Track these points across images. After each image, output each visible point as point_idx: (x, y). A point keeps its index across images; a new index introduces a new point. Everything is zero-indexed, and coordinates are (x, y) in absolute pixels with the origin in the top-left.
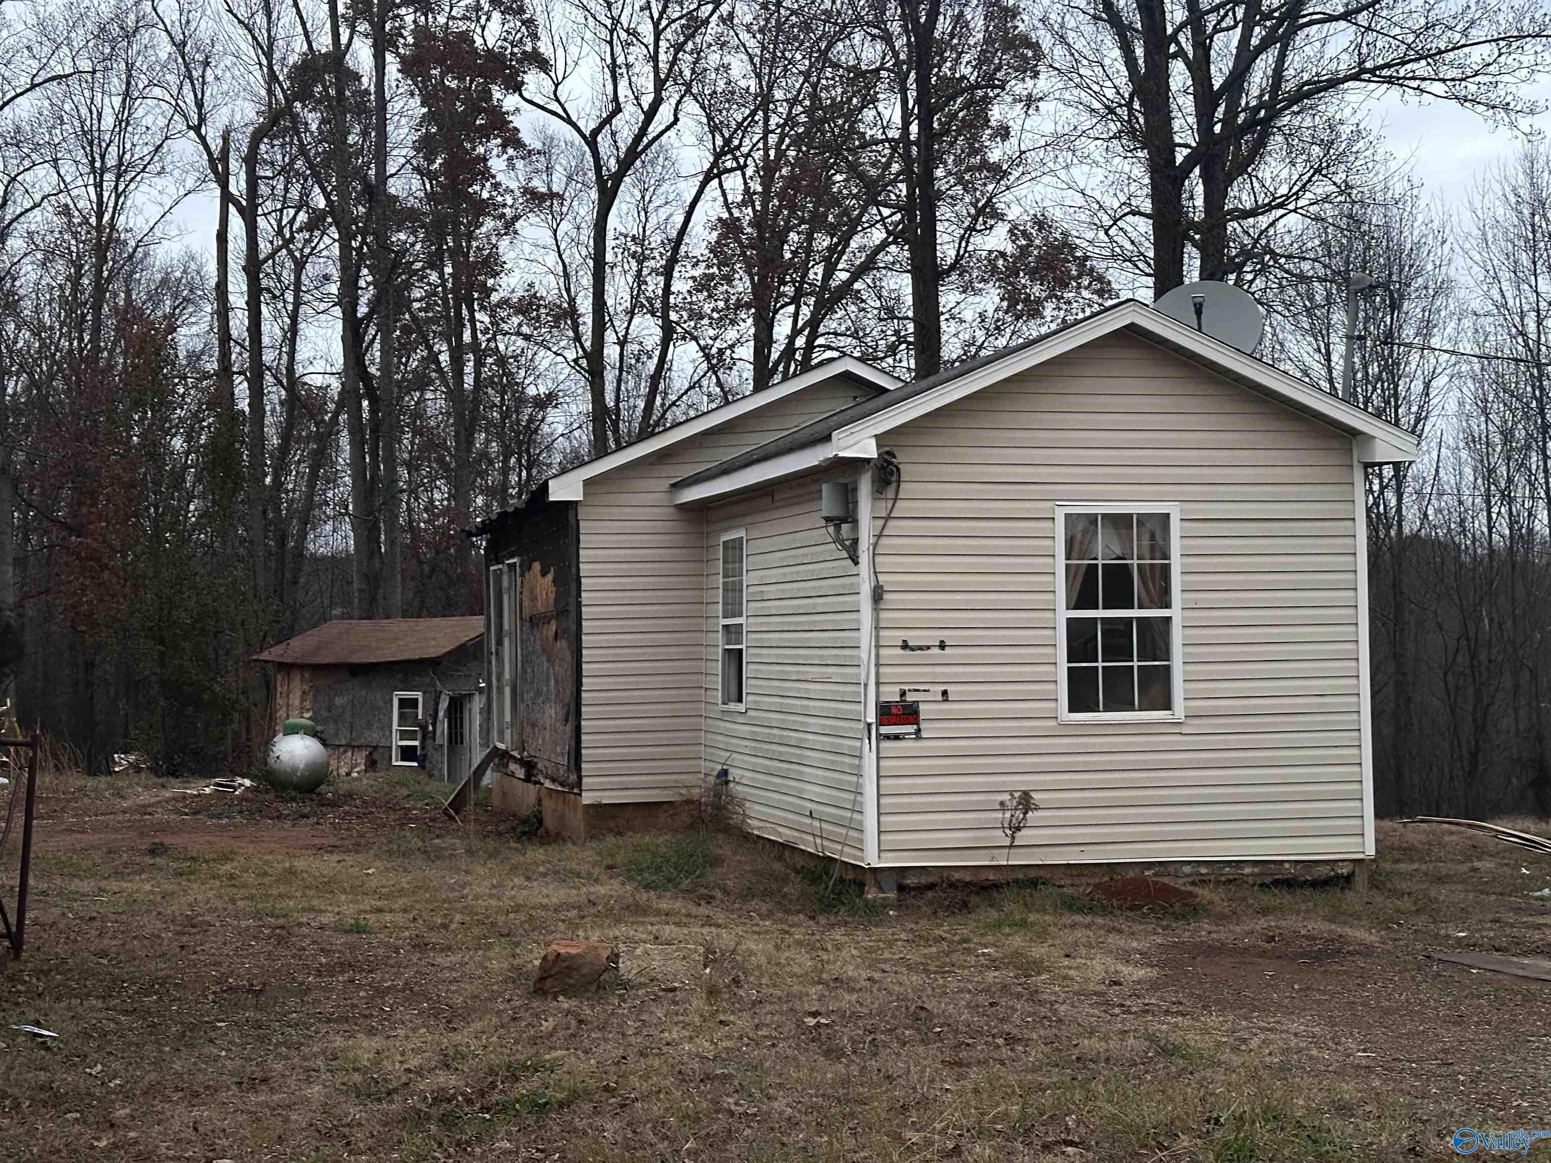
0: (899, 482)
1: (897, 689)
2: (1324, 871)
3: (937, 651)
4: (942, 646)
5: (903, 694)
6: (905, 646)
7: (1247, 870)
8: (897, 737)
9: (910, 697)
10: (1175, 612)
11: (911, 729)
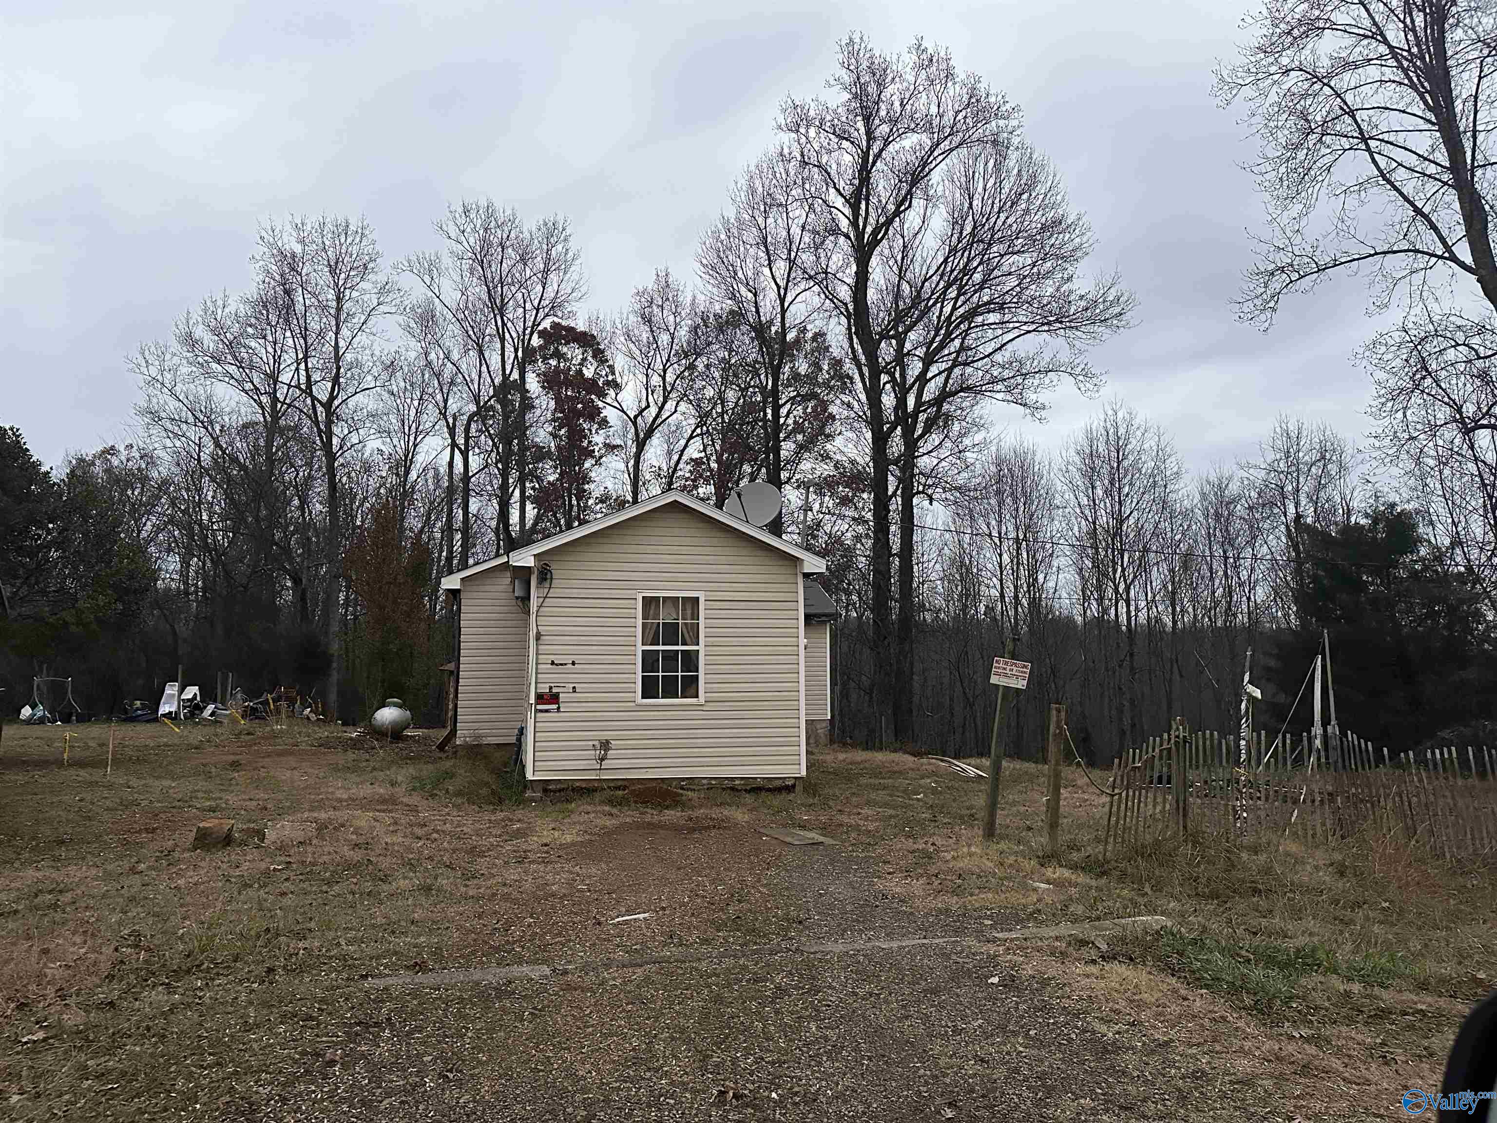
0: (552, 579)
1: (548, 685)
2: (778, 783)
3: (570, 666)
4: (573, 663)
5: (551, 688)
6: (553, 663)
7: (737, 782)
8: (547, 711)
9: (554, 690)
10: (701, 648)
11: (555, 706)
